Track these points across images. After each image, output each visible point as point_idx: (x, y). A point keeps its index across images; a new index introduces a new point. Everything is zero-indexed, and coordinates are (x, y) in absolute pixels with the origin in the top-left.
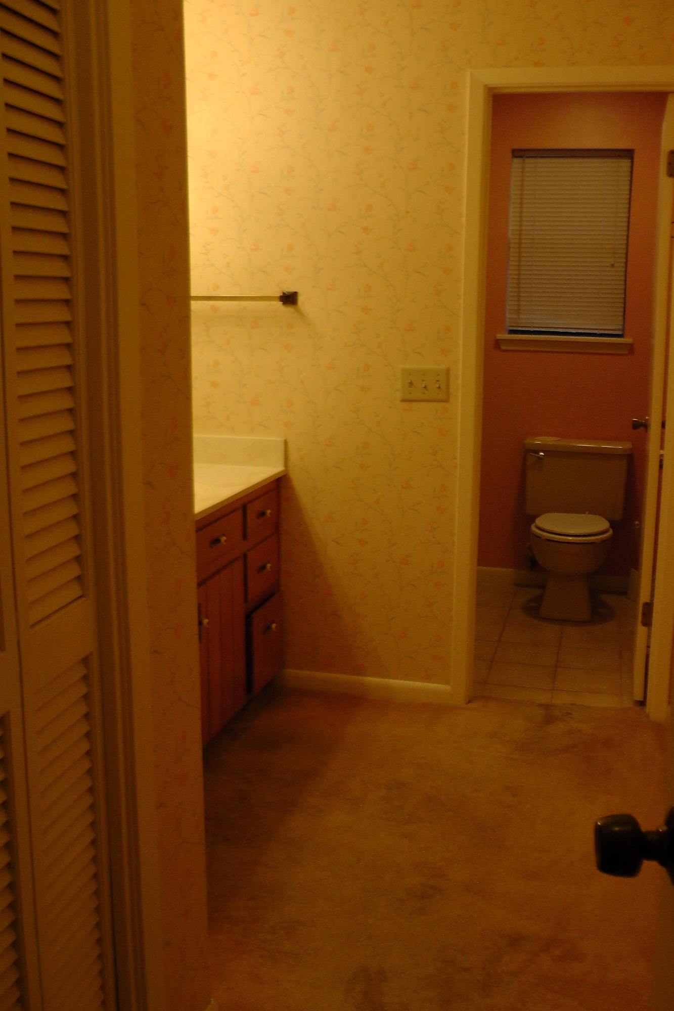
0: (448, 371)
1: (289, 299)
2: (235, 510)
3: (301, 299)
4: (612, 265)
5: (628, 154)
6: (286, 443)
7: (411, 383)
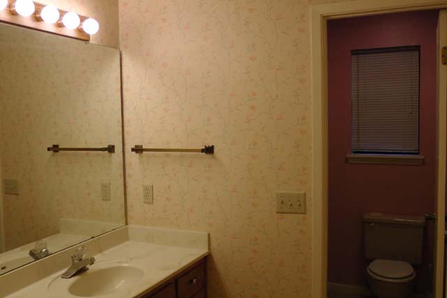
0: (305, 194)
1: (209, 150)
2: (170, 284)
3: (215, 150)
4: (411, 113)
5: (417, 48)
6: (209, 235)
7: (282, 202)
